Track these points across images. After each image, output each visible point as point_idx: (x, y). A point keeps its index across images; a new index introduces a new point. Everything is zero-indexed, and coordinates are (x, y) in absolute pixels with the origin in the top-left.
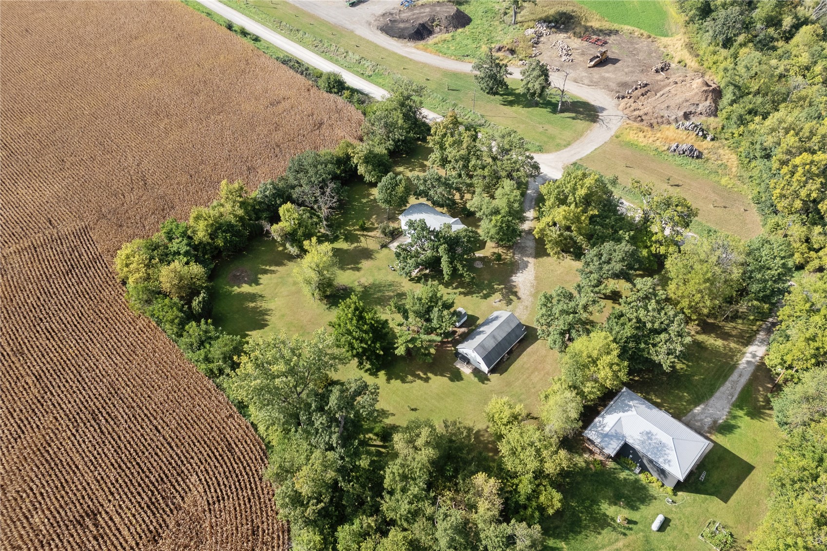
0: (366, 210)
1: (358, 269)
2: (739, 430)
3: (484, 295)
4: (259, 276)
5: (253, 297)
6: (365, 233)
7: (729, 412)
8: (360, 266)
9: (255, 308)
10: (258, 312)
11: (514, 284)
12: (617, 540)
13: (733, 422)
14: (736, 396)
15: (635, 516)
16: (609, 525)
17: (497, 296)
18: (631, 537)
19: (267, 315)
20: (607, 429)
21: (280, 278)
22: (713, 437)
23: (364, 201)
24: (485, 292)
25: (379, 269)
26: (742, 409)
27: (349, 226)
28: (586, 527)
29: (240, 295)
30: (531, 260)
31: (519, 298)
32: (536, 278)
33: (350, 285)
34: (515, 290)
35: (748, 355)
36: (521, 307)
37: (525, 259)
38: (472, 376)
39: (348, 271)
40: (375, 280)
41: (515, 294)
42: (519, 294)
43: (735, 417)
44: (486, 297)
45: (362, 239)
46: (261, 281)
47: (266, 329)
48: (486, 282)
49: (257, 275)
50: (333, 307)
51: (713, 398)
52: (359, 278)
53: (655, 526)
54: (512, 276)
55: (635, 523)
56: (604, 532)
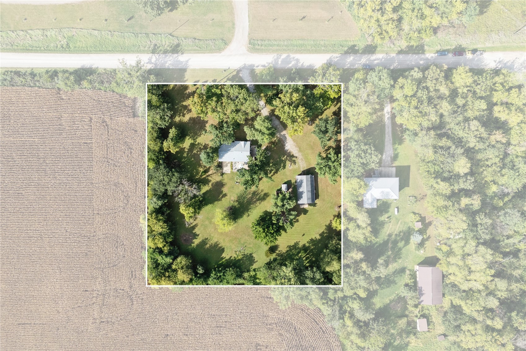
0: (193, 161)
1: (225, 195)
2: (399, 154)
3: (283, 166)
4: (194, 232)
5: (204, 242)
6: (207, 174)
7: (393, 149)
8: (224, 193)
9: (211, 246)
10: (214, 247)
11: (289, 151)
12: (389, 226)
13: (396, 152)
14: (391, 139)
15: (389, 214)
16: (385, 223)
17: (288, 163)
18: (392, 221)
19: (218, 245)
20: (370, 201)
21: (202, 225)
22: (394, 165)
23: (185, 155)
24: (282, 165)
25: (233, 188)
26: (396, 144)
27: (196, 175)
28: (380, 229)
29: (198, 245)
30: (284, 132)
31: (296, 157)
32: (294, 140)
33: (231, 205)
34: (292, 154)
35: (386, 114)
36: (300, 161)
37: (282, 133)
38: (310, 207)
39: (223, 199)
40: (237, 194)
41: (293, 156)
42: (295, 155)
43: (396, 150)
44: (284, 167)
45: (210, 178)
46: (197, 233)
47: (225, 250)
48: (278, 160)
49: (192, 233)
50: (236, 220)
51: (386, 147)
52: (230, 199)
53: (396, 213)
54: (285, 148)
55: (391, 216)
56: (385, 226)
